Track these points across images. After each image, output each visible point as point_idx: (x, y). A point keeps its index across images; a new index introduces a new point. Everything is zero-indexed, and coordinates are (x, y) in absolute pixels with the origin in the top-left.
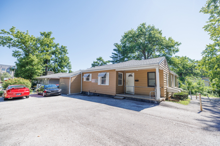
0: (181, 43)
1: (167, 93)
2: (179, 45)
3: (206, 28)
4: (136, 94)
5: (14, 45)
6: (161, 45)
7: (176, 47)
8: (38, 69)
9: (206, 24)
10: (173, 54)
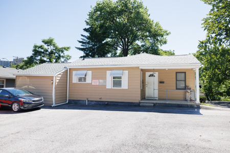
2: (167, 34)
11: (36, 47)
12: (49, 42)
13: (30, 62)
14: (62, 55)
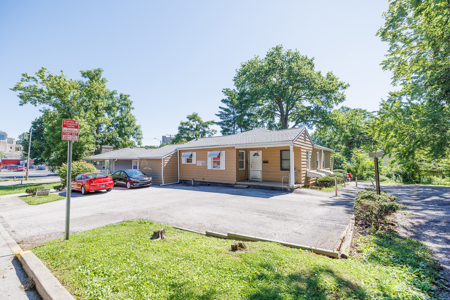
0: (348, 85)
1: (307, 179)
2: (345, 88)
3: (386, 65)
4: (264, 181)
5: (43, 101)
6: (312, 89)
7: (340, 91)
8: (87, 142)
9: (386, 59)
10: (334, 105)
11: (182, 124)
12: (193, 118)
13: (177, 140)
14: (207, 130)
